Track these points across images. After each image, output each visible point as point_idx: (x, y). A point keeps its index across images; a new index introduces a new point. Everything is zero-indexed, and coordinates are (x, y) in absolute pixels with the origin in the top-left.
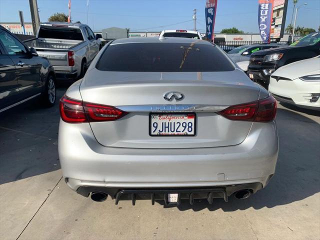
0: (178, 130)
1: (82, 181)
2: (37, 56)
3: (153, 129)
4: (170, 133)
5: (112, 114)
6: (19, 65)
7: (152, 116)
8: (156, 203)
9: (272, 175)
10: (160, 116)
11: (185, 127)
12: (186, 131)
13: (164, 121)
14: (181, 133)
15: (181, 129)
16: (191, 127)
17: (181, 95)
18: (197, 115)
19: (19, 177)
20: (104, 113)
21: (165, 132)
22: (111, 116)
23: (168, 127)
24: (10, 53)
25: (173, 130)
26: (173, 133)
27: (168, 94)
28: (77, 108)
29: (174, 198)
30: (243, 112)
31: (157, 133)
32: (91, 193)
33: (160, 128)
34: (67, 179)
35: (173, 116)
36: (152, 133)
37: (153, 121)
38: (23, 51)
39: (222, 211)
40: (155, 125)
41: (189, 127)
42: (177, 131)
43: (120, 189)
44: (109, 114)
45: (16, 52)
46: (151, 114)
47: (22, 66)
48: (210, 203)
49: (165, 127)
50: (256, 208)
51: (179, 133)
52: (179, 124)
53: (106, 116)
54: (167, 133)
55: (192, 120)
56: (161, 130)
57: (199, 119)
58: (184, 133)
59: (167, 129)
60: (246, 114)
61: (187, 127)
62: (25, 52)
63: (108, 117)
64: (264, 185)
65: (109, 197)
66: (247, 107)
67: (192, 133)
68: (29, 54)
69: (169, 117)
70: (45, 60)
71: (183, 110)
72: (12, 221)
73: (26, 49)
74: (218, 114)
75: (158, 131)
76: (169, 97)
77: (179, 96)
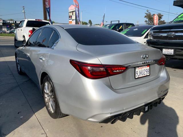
3: (136, 75)
4: (142, 76)
10: (138, 68)
18: (150, 65)
27: (144, 55)
29: (146, 109)
37: (136, 70)
41: (148, 71)
42: (144, 74)
49: (140, 73)
55: (148, 68)
69: (141, 68)
74: (156, 63)
75: (138, 76)
76: (144, 57)
77: (147, 56)
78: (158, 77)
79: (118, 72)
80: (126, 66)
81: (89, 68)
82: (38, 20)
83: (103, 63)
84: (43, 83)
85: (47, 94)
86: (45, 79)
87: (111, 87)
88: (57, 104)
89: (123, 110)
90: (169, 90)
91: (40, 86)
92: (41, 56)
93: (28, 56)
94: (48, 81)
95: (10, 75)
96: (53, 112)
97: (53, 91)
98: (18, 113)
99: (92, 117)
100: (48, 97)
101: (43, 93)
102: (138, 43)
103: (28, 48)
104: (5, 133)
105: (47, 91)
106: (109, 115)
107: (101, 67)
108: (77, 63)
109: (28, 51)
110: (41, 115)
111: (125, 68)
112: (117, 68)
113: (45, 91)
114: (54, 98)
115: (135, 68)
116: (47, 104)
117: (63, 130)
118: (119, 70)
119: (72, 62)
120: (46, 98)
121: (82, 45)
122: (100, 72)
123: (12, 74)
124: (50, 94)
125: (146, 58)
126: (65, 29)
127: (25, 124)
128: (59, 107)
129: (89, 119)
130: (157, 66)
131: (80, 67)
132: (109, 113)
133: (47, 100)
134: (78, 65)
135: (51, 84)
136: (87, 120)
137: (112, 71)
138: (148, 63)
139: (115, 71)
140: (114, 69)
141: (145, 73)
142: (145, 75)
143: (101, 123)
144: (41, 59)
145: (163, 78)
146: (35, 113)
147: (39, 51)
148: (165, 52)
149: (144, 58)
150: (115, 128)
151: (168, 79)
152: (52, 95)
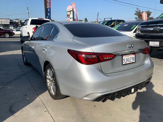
3: (123, 61)
4: (129, 63)
10: (125, 56)
11: (133, 59)
12: (133, 61)
13: (127, 58)
25: (129, 61)
29: (133, 90)
37: (123, 58)
41: (134, 59)
49: (127, 60)
52: (131, 58)
55: (134, 56)
57: (136, 55)
69: (128, 56)
74: (141, 52)
75: (125, 63)
76: (130, 46)
77: (133, 46)
78: (143, 64)
79: (107, 59)
80: (115, 54)
81: (83, 55)
82: (40, 19)
83: (95, 52)
84: (45, 70)
85: (49, 79)
86: (47, 67)
87: (101, 71)
88: (58, 86)
89: (112, 90)
90: (153, 75)
91: (43, 73)
92: (44, 48)
93: (33, 48)
94: (50, 68)
95: (18, 65)
96: (54, 94)
97: (54, 76)
98: (25, 96)
99: (86, 96)
100: (50, 82)
101: (46, 78)
102: (126, 35)
103: (32, 42)
104: (15, 111)
105: (49, 77)
106: (100, 94)
107: (93, 55)
108: (73, 52)
109: (33, 44)
110: (45, 97)
111: (113, 56)
112: (107, 56)
113: (48, 77)
114: (55, 82)
115: (122, 55)
116: (49, 88)
117: (63, 109)
118: (108, 57)
119: (69, 51)
120: (48, 83)
121: (78, 37)
122: (93, 59)
123: (19, 65)
124: (51, 79)
125: (132, 47)
126: (64, 25)
127: (31, 104)
128: (59, 89)
129: (84, 98)
130: (141, 55)
131: (76, 55)
132: (100, 93)
133: (49, 85)
134: (75, 54)
135: (52, 70)
136: (82, 99)
137: (103, 58)
138: (134, 51)
139: (105, 58)
140: (104, 56)
141: (131, 60)
142: (131, 62)
143: (94, 101)
144: (44, 50)
145: (147, 64)
146: (39, 95)
147: (42, 44)
148: (151, 44)
149: (130, 48)
150: (106, 107)
151: (152, 66)
152: (53, 80)
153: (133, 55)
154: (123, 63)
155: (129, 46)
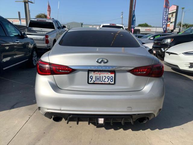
0: (105, 81)
1: (48, 109)
2: (27, 37)
3: (90, 80)
4: (100, 82)
5: (67, 70)
6: (16, 42)
7: (90, 72)
8: (90, 124)
9: (161, 109)
10: (94, 72)
11: (109, 79)
12: (109, 81)
13: (97, 75)
14: (107, 83)
15: (106, 80)
16: (112, 79)
17: (107, 60)
18: (116, 72)
19: (13, 107)
20: (62, 70)
21: (97, 81)
22: (66, 71)
23: (99, 79)
24: (11, 36)
25: (101, 81)
26: (101, 83)
27: (99, 59)
28: (47, 67)
29: (101, 121)
30: (143, 71)
31: (92, 82)
32: (53, 116)
33: (94, 79)
34: (39, 108)
35: (102, 72)
36: (90, 82)
37: (90, 75)
38: (19, 35)
39: (131, 131)
40: (91, 77)
43: (70, 114)
44: (64, 70)
45: (15, 35)
46: (89, 71)
47: (18, 43)
48: (123, 125)
49: (97, 79)
50: (152, 129)
51: (105, 83)
52: (105, 77)
53: (63, 71)
54: (98, 82)
55: (113, 75)
56: (95, 81)
57: (117, 74)
58: (108, 83)
59: (98, 80)
60: (145, 72)
61: (110, 79)
62: (20, 35)
63: (64, 72)
64: (156, 115)
65: (63, 119)
66: (146, 68)
67: (113, 83)
68: (22, 36)
69: (100, 73)
70: (32, 40)
71: (107, 69)
72: (7, 133)
73: (21, 33)
74: (128, 72)
76: (100, 61)
80: (73, 68)
106: (46, 111)
111: (71, 70)
132: (46, 108)
149: (100, 63)
153: (110, 73)
154: (89, 81)
155: (98, 60)
